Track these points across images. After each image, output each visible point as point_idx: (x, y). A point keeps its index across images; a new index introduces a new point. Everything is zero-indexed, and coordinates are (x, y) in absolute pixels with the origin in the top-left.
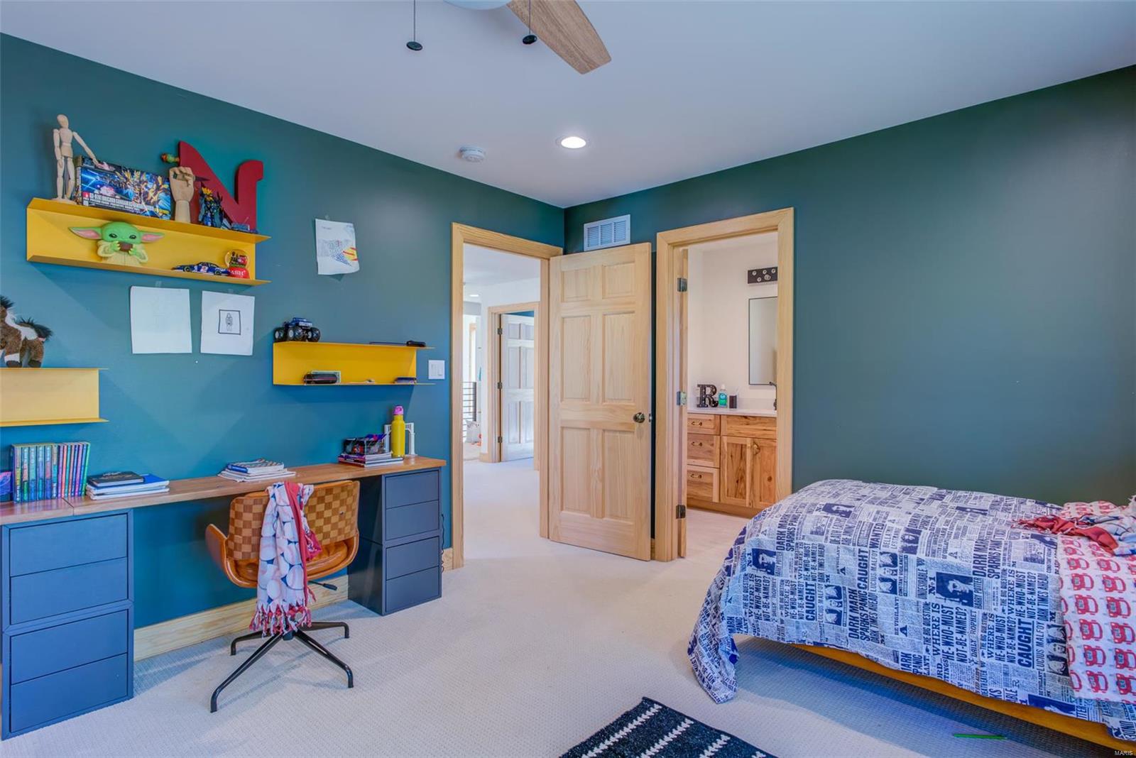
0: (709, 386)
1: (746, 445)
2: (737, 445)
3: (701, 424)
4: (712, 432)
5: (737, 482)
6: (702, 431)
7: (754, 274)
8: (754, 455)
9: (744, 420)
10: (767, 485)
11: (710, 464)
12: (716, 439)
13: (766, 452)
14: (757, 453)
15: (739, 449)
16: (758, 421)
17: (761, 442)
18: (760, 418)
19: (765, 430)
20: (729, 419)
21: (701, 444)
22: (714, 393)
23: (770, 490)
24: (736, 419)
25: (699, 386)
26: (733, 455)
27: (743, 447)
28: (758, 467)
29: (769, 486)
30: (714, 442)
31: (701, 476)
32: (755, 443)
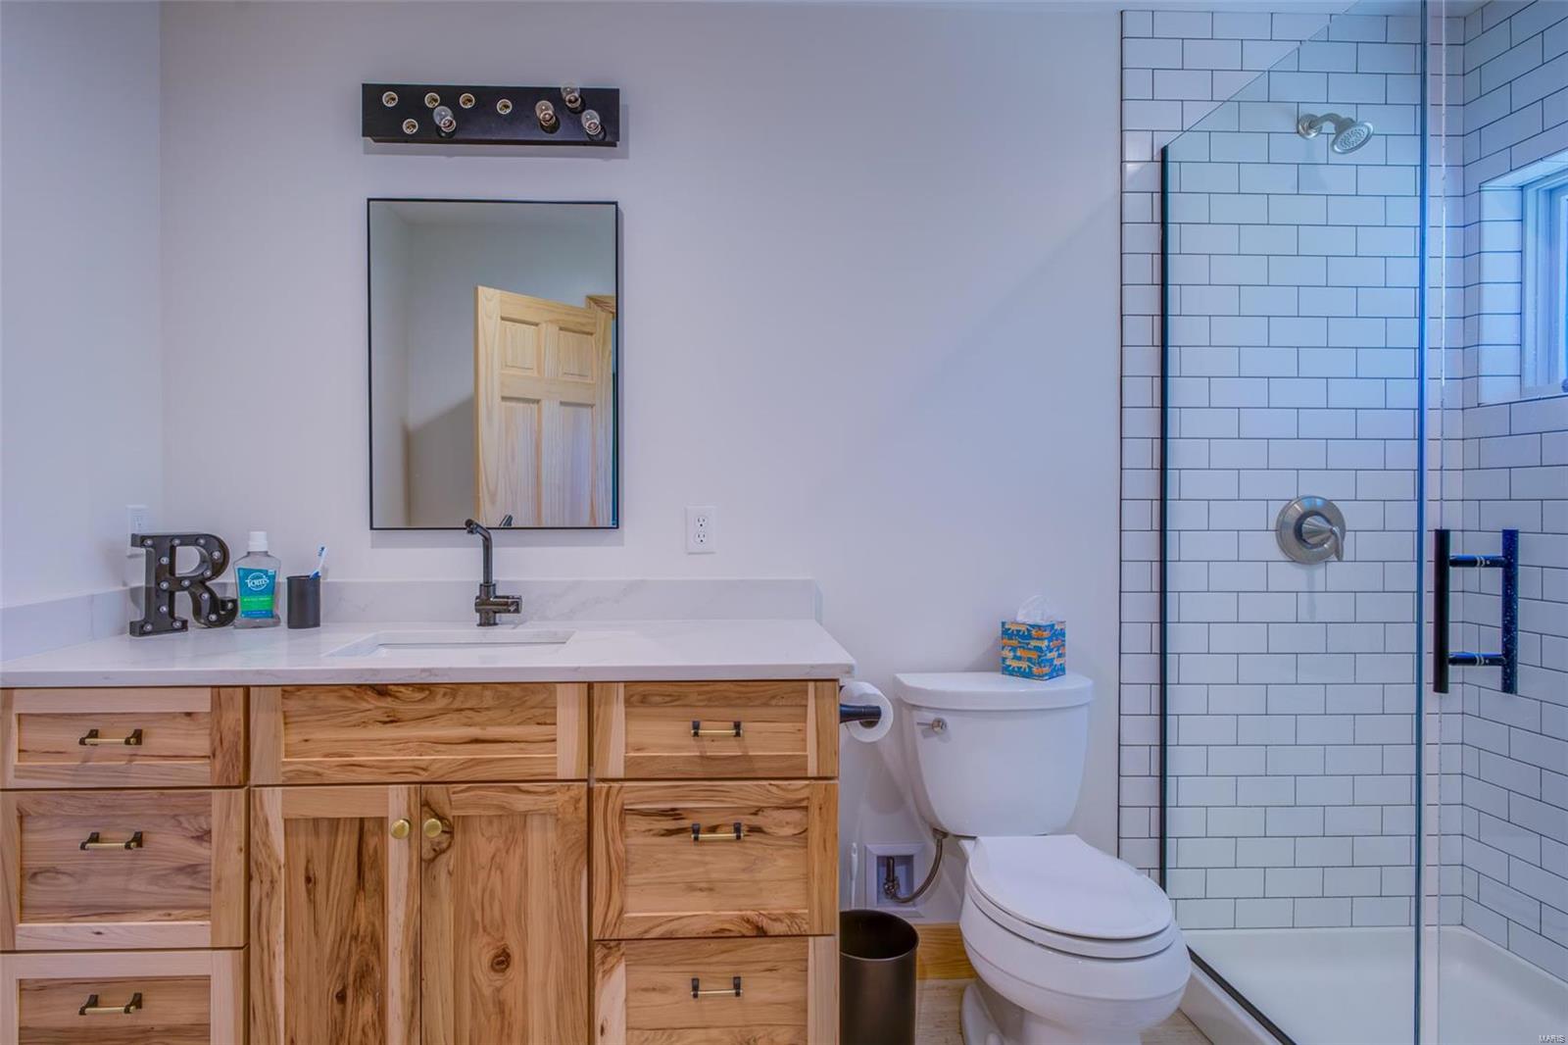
0: (190, 540)
1: (382, 822)
2: (335, 823)
3: (138, 736)
4: (201, 772)
5: (341, 997)
6: (146, 771)
7: (389, 100)
8: (426, 864)
9: (373, 703)
10: (487, 991)
11: (196, 930)
12: (223, 811)
13: (483, 844)
14: (438, 852)
15: (346, 842)
16: (441, 702)
17: (458, 802)
18: (454, 689)
19: (477, 741)
20: (293, 704)
21: (139, 839)
22: (219, 568)
23: (501, 1007)
24: (332, 701)
25: (139, 540)
26: (320, 873)
27: (366, 832)
28: (444, 913)
29: (498, 990)
30: (215, 823)
31: (138, 1001)
32: (427, 806)
